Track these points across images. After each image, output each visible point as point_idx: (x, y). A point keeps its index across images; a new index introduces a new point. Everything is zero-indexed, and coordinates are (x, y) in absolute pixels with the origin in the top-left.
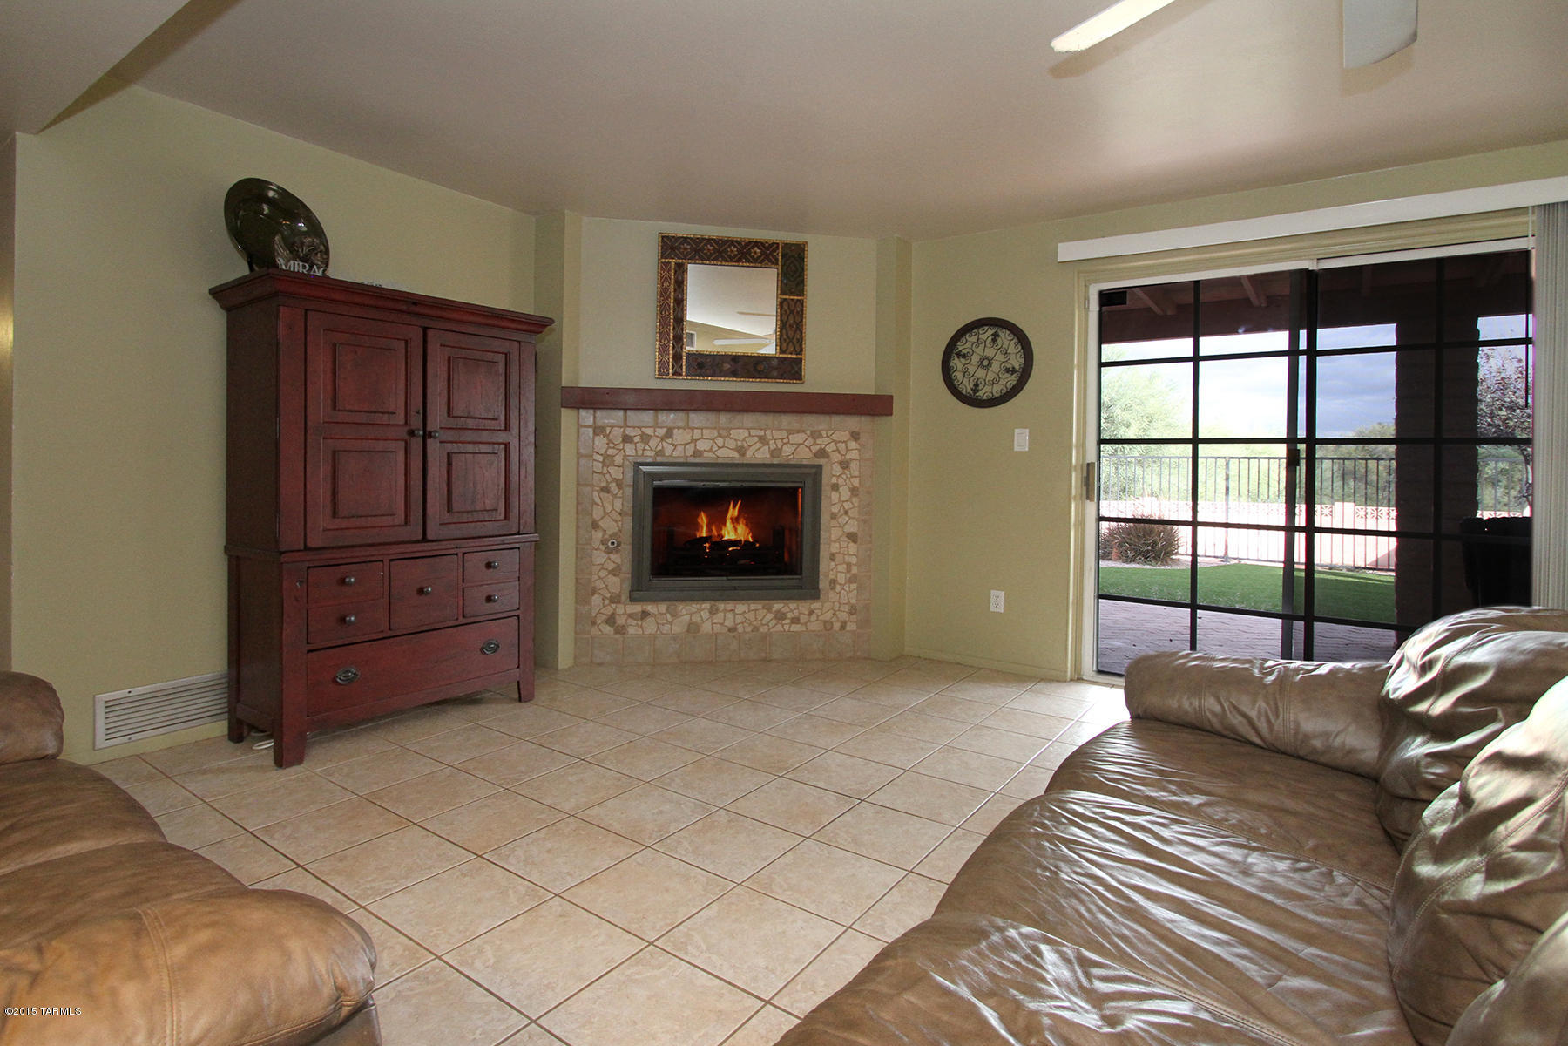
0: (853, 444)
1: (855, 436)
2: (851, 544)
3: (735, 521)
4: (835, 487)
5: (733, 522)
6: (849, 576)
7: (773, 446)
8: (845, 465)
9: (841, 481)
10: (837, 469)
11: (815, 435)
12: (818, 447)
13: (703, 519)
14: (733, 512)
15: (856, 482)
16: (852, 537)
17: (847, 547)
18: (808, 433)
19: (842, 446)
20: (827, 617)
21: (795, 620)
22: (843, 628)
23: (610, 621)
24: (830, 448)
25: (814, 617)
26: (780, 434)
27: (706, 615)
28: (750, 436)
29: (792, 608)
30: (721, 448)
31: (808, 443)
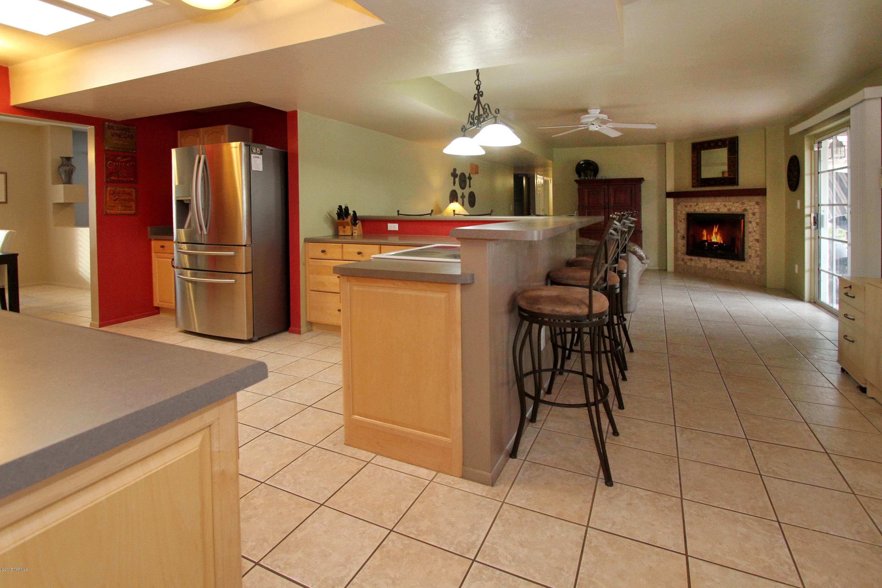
0: (757, 207)
1: (757, 203)
2: (757, 243)
3: (716, 233)
4: (750, 222)
5: (715, 235)
6: (756, 255)
7: (728, 207)
8: (754, 214)
9: (752, 220)
10: (750, 215)
11: (743, 203)
12: (744, 208)
13: (705, 233)
14: (715, 230)
15: (758, 220)
16: (757, 241)
17: (755, 244)
18: (740, 203)
19: (752, 207)
20: (749, 268)
21: (737, 268)
22: (754, 273)
23: (683, 260)
24: (748, 208)
25: (743, 268)
26: (730, 203)
27: (709, 262)
28: (721, 204)
29: (736, 263)
30: (712, 208)
31: (740, 206)
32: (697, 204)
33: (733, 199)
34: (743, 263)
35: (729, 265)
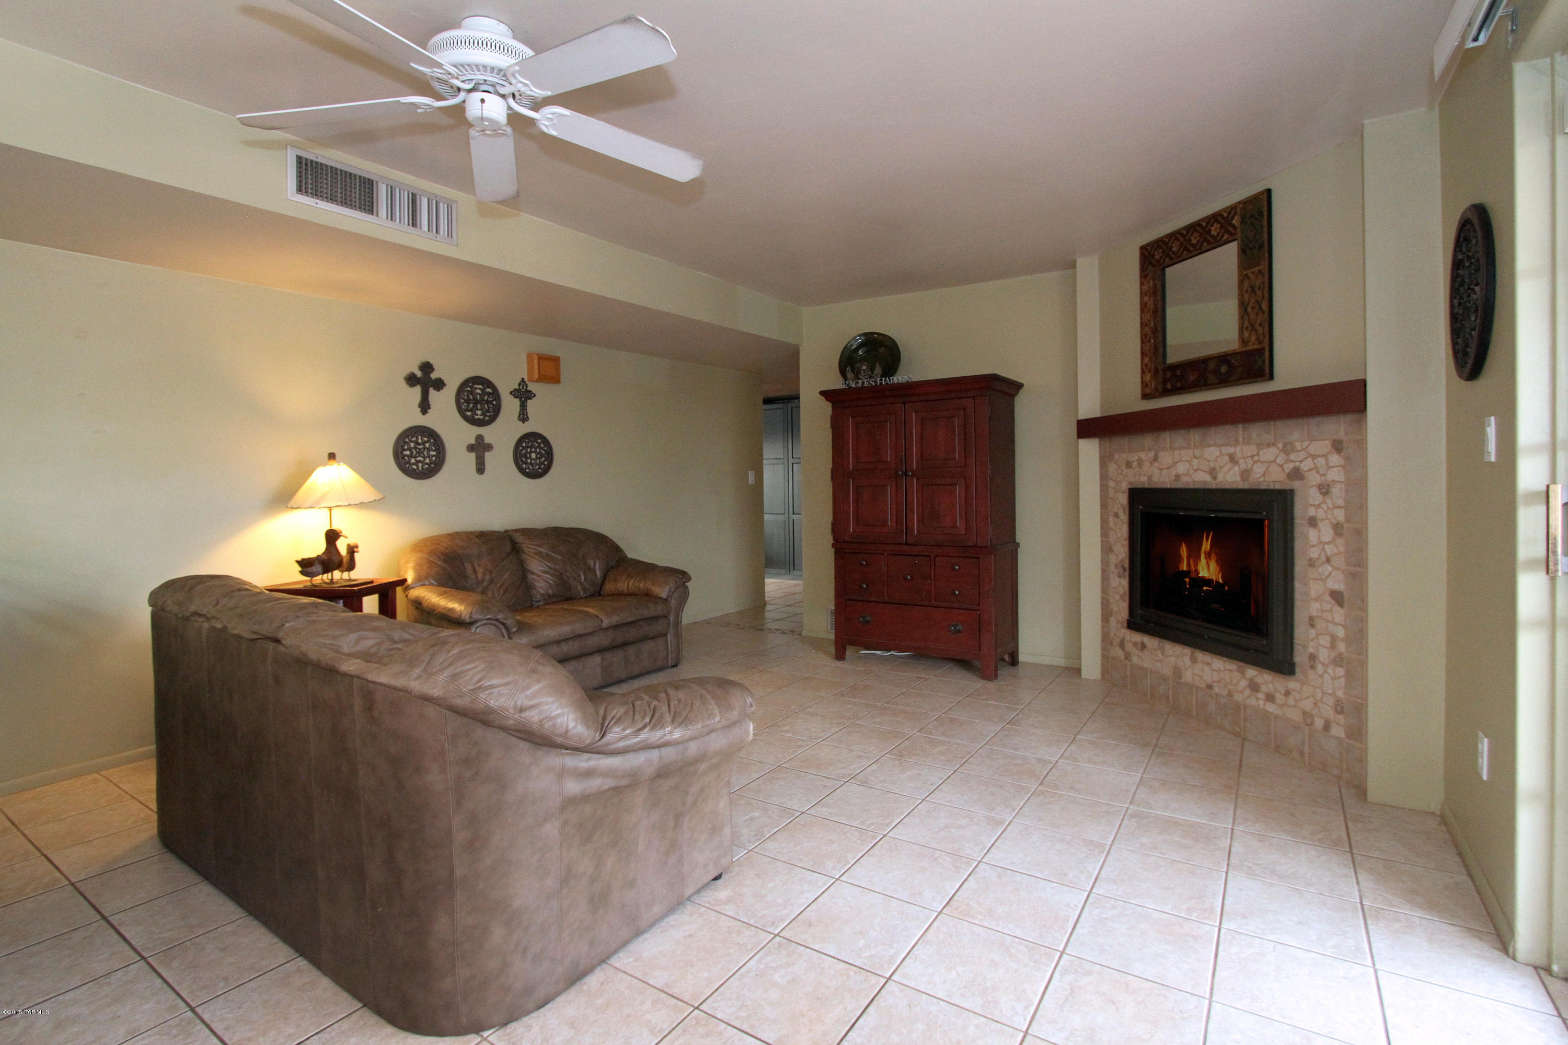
0: (1335, 459)
1: (1338, 447)
2: (1336, 608)
3: (1208, 555)
4: (1313, 522)
5: (1206, 558)
6: (1333, 654)
7: (1243, 466)
8: (1325, 490)
9: (1320, 514)
10: (1314, 496)
11: (1288, 448)
12: (1291, 465)
13: (1184, 552)
14: (1206, 546)
15: (1340, 515)
16: (1337, 597)
17: (1331, 611)
18: (1280, 446)
19: (1321, 461)
20: (1308, 705)
21: (1270, 698)
22: (1327, 727)
23: (1122, 645)
24: (1306, 466)
25: (1291, 701)
26: (1250, 450)
27: (1187, 661)
28: (1221, 454)
29: (1267, 680)
30: (1196, 470)
31: (1280, 460)
32: (1156, 459)
33: (1257, 431)
34: (1292, 684)
35: (1244, 683)
